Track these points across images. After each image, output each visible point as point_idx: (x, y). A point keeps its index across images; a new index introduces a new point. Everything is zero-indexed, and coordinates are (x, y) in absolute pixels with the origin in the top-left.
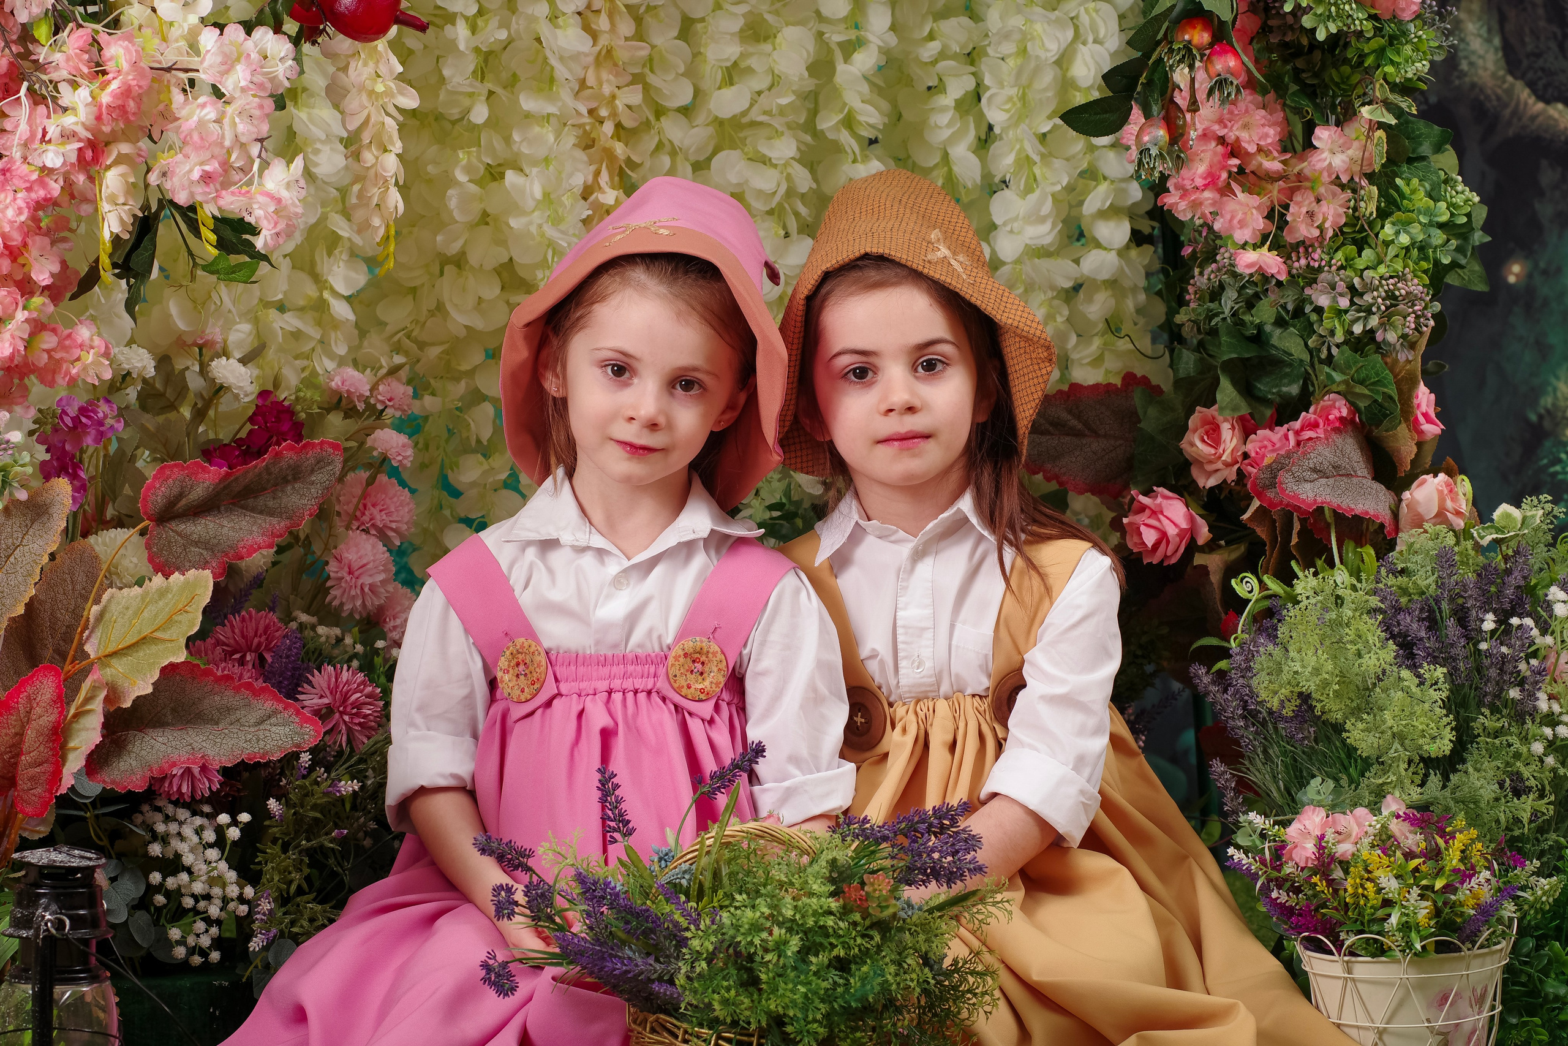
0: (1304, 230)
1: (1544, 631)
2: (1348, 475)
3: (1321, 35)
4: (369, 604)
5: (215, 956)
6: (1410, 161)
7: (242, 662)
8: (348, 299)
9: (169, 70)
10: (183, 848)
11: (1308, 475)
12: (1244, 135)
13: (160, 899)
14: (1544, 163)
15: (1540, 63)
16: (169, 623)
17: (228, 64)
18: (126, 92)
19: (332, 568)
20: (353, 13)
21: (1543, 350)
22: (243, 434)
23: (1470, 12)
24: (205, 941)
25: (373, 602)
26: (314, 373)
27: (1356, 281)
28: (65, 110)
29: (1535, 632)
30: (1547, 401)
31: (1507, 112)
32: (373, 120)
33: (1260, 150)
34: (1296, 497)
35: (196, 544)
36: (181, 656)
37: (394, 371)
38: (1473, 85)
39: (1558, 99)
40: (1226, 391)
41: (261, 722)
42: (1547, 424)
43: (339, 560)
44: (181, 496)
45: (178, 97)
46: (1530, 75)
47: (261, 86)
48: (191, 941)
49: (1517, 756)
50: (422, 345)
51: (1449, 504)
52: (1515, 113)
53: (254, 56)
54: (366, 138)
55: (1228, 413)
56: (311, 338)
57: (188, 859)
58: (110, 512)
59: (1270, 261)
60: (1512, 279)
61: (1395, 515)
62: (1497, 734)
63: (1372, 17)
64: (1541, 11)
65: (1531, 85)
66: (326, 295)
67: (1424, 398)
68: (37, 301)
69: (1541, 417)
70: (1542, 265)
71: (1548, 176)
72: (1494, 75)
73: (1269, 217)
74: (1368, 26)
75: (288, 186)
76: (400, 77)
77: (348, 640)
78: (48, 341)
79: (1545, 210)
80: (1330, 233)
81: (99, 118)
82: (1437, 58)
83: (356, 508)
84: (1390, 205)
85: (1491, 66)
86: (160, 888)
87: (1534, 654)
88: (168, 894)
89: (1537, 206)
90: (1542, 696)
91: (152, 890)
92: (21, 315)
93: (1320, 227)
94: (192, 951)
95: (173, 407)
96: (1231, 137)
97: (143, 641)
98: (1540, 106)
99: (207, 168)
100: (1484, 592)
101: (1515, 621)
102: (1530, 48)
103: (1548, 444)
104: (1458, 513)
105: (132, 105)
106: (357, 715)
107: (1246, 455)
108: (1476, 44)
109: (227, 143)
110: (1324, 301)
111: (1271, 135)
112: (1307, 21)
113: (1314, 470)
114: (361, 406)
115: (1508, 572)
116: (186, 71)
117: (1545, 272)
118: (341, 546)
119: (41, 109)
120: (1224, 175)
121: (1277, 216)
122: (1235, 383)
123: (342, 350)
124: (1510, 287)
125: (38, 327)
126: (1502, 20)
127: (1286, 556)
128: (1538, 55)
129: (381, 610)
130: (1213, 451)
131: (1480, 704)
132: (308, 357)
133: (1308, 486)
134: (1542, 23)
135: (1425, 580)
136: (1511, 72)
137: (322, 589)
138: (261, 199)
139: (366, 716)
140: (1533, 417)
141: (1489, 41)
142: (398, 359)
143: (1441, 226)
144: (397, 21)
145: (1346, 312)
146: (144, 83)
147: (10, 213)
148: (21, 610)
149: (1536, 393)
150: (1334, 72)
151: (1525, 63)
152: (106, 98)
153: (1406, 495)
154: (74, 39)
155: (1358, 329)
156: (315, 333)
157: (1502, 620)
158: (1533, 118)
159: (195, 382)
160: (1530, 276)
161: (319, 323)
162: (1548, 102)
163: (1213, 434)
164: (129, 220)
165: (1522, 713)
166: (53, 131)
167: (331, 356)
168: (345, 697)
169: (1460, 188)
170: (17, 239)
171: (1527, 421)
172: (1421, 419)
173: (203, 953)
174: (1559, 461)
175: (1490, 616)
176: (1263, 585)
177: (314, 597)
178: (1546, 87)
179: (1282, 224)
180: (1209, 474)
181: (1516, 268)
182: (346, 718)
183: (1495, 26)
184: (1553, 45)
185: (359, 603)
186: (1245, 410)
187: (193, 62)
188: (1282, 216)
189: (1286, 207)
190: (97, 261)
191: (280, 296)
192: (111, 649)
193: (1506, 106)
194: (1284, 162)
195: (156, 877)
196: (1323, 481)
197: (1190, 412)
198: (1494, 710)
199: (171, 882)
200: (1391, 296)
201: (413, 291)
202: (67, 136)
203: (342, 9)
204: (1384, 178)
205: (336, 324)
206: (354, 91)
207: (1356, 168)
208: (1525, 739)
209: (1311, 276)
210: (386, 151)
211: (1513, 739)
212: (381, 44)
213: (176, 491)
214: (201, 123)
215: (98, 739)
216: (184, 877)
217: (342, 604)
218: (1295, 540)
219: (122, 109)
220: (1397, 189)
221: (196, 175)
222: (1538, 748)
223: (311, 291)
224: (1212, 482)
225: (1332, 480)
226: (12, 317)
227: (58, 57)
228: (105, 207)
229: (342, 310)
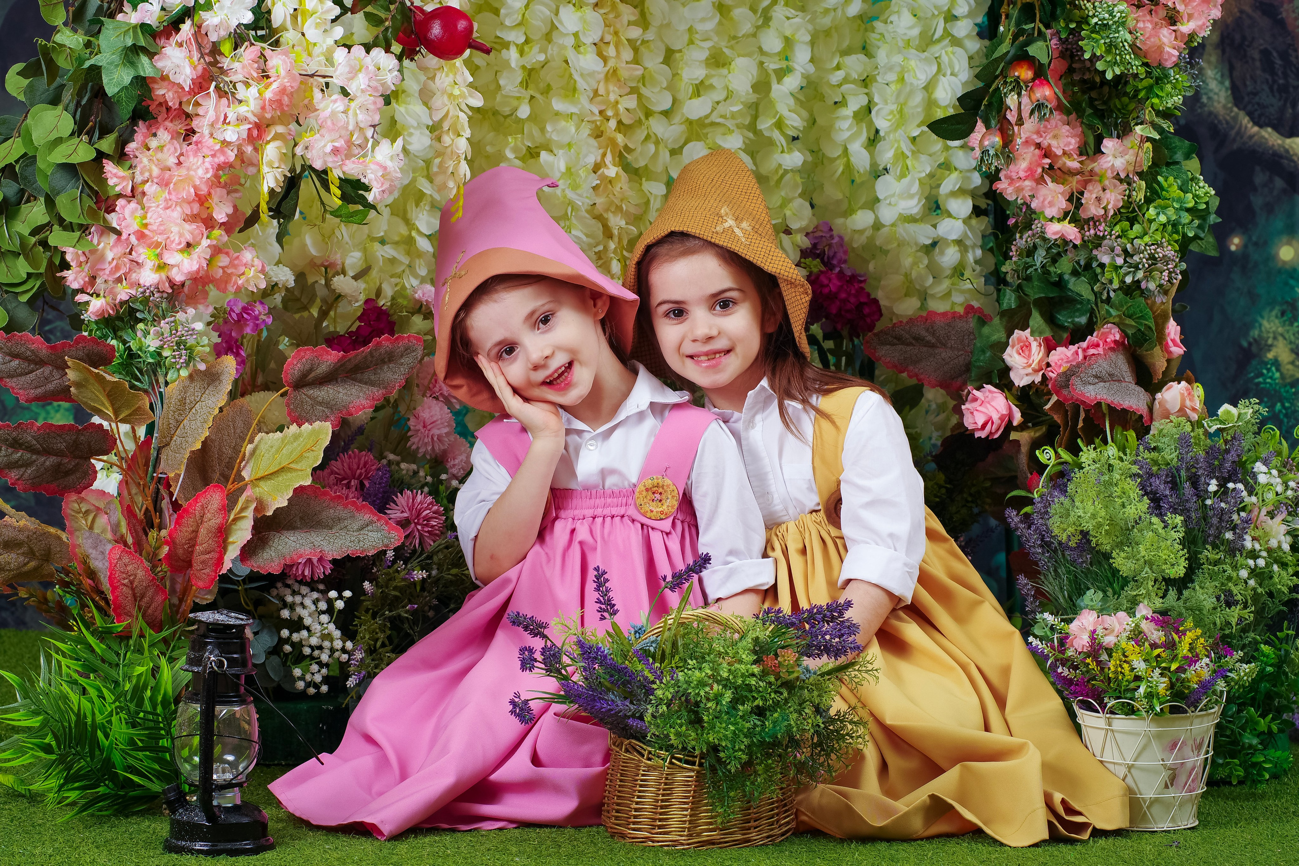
0: (1092, 209)
1: (1250, 494)
2: (1119, 381)
3: (1109, 76)
4: (437, 448)
5: (324, 688)
6: (1168, 164)
7: (348, 486)
8: (429, 237)
9: (312, 76)
10: (304, 613)
11: (1091, 380)
12: (1054, 143)
13: (288, 648)
14: (1258, 168)
15: (1257, 99)
16: (301, 457)
17: (354, 72)
18: (283, 91)
19: (412, 422)
20: (440, 40)
21: (1253, 297)
22: (354, 329)
23: (1209, 62)
24: (318, 678)
25: (439, 448)
26: (404, 288)
27: (1129, 246)
28: (240, 102)
29: (1245, 494)
30: (1255, 333)
31: (1233, 133)
32: (451, 114)
33: (1065, 153)
34: (1083, 394)
35: (320, 404)
36: (308, 482)
38: (1210, 113)
39: (1268, 125)
40: (1036, 319)
41: (362, 529)
42: (1254, 349)
43: (417, 417)
44: (311, 370)
45: (318, 95)
46: (1249, 107)
47: (375, 89)
48: (308, 677)
49: (1230, 578)
51: (1188, 403)
52: (1239, 133)
53: (371, 68)
54: (446, 126)
55: (1036, 335)
56: (401, 263)
57: (307, 621)
58: (260, 380)
59: (1070, 231)
60: (1233, 248)
61: (1151, 409)
62: (1216, 563)
63: (1145, 64)
64: (1258, 64)
65: (1250, 114)
66: (414, 234)
67: (1173, 329)
68: (217, 232)
69: (1250, 344)
70: (1254, 239)
71: (1260, 178)
72: (1224, 107)
73: (1070, 200)
74: (1142, 70)
75: (392, 158)
76: (471, 85)
77: (422, 473)
78: (223, 260)
79: (1257, 201)
80: (1111, 213)
81: (263, 108)
82: (1188, 94)
83: (430, 382)
84: (1154, 195)
85: (1223, 100)
86: (288, 640)
87: (1243, 509)
88: (293, 645)
89: (1252, 198)
90: (1248, 538)
91: (282, 641)
92: (205, 243)
93: (1105, 208)
94: (308, 684)
95: (305, 308)
96: (1045, 144)
97: (282, 470)
98: (1256, 129)
99: (336, 144)
100: (1210, 465)
101: (1231, 485)
102: (1249, 89)
103: (1254, 362)
104: (1194, 410)
105: (286, 100)
106: (427, 525)
107: (1048, 365)
108: (1213, 85)
109: (351, 128)
110: (1106, 259)
111: (1073, 143)
112: (1100, 66)
113: (1096, 377)
115: (1227, 451)
116: (324, 77)
117: (1256, 244)
118: (419, 408)
119: (224, 101)
120: (1040, 170)
121: (1075, 199)
122: (1042, 315)
123: (423, 272)
124: (1232, 253)
125: (216, 251)
126: (1231, 69)
127: (1074, 436)
128: (1255, 94)
129: (445, 453)
130: (1025, 361)
131: (1205, 542)
132: (400, 276)
133: (1091, 387)
134: (1259, 72)
135: (1170, 455)
136: (1236, 105)
137: (404, 438)
138: (373, 167)
139: (433, 526)
140: (1245, 344)
141: (1222, 83)
143: (1188, 210)
144: (470, 46)
145: (1121, 267)
146: (295, 85)
147: (200, 172)
148: (198, 446)
149: (1247, 327)
150: (1117, 102)
151: (1246, 99)
152: (268, 94)
153: (1159, 396)
154: (248, 53)
155: (1129, 280)
156: (405, 260)
157: (1222, 484)
158: (1251, 137)
159: (321, 292)
160: (1245, 246)
161: (408, 253)
162: (1261, 126)
163: (1025, 347)
164: (281, 179)
165: (1233, 549)
166: (231, 117)
167: (416, 276)
168: (419, 514)
169: (1201, 184)
170: (204, 190)
171: (1241, 347)
172: (1171, 343)
173: (317, 686)
174: (1262, 375)
175: (1214, 482)
176: (1058, 456)
177: (399, 443)
178: (1260, 116)
179: (1079, 205)
180: (1022, 377)
181: (1236, 241)
182: (419, 527)
183: (1227, 73)
184: (1266, 87)
185: (429, 448)
186: (1048, 334)
187: (329, 71)
188: (1079, 199)
189: (1082, 193)
190: (258, 206)
191: (382, 234)
192: (259, 475)
193: (1232, 128)
194: (1081, 162)
195: (285, 633)
196: (1102, 384)
197: (1010, 333)
198: (1215, 546)
199: (296, 637)
200: (1152, 257)
202: (241, 120)
203: (433, 37)
204: (1149, 176)
205: (420, 254)
206: (438, 94)
207: (1131, 168)
208: (1235, 568)
209: (1098, 242)
210: (459, 135)
211: (1227, 567)
212: (458, 62)
213: (308, 367)
214: (333, 113)
215: (249, 537)
216: (304, 633)
217: (418, 448)
218: (1081, 424)
219: (279, 102)
220: (1159, 183)
221: (328, 149)
222: (1244, 573)
223: (404, 231)
224: (1024, 382)
225: (1107, 384)
226: (199, 244)
227: (236, 65)
228: (265, 169)
229: (424, 245)
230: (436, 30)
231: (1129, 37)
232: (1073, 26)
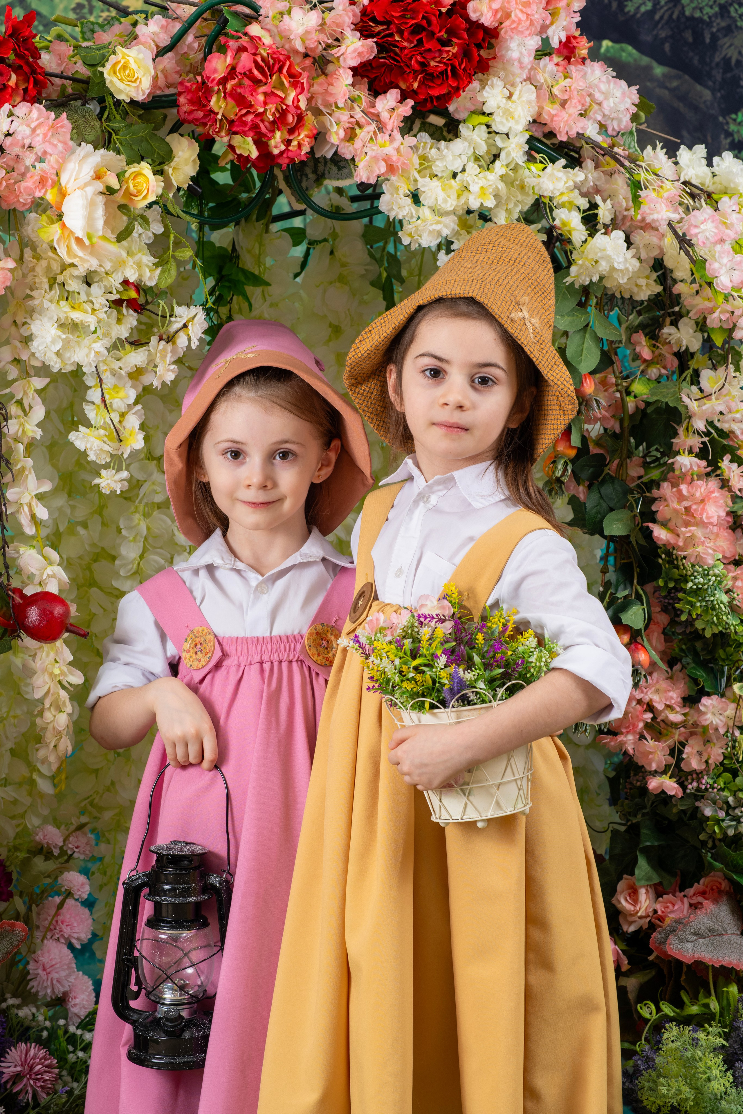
0: (695, 764)
2: (721, 935)
3: (708, 634)
4: (56, 991)
8: (50, 778)
11: (690, 937)
12: (656, 698)
19: (31, 967)
20: (37, 627)
25: (60, 990)
26: (25, 829)
27: (731, 799)
32: (52, 691)
33: (668, 706)
34: (680, 952)
37: (81, 827)
40: (643, 867)
43: (37, 961)
50: (101, 809)
54: (47, 703)
55: (643, 883)
56: (24, 804)
59: (671, 785)
66: (35, 776)
73: (671, 753)
76: (70, 664)
77: (41, 1018)
80: (713, 766)
83: (51, 923)
93: (707, 762)
96: (647, 699)
106: (38, 1080)
107: (655, 911)
110: (708, 812)
111: (675, 696)
112: (698, 625)
113: (695, 934)
114: (56, 852)
118: (39, 952)
120: (641, 725)
121: (677, 753)
122: (650, 861)
123: (45, 812)
127: (677, 990)
129: (66, 994)
130: (632, 908)
132: (23, 816)
133: (690, 945)
137: (25, 977)
139: (45, 1081)
142: (84, 819)
144: (67, 631)
145: (723, 821)
150: (721, 652)
155: (731, 832)
156: (27, 800)
161: (30, 794)
163: (633, 893)
167: (38, 816)
168: (31, 1068)
176: (659, 1010)
177: (20, 983)
179: (680, 760)
180: (630, 923)
182: (32, 1082)
185: (49, 991)
186: (656, 880)
188: (681, 752)
189: (683, 745)
191: (4, 776)
194: (684, 715)
196: (701, 941)
197: (620, 879)
201: (97, 771)
203: (30, 624)
205: (42, 795)
206: (39, 672)
207: (731, 723)
209: (699, 795)
210: (61, 711)
212: (59, 643)
217: (37, 992)
218: (683, 977)
223: (25, 772)
224: (632, 929)
225: (707, 940)
229: (45, 786)
230: (33, 615)
231: (725, 598)
232: (671, 585)
